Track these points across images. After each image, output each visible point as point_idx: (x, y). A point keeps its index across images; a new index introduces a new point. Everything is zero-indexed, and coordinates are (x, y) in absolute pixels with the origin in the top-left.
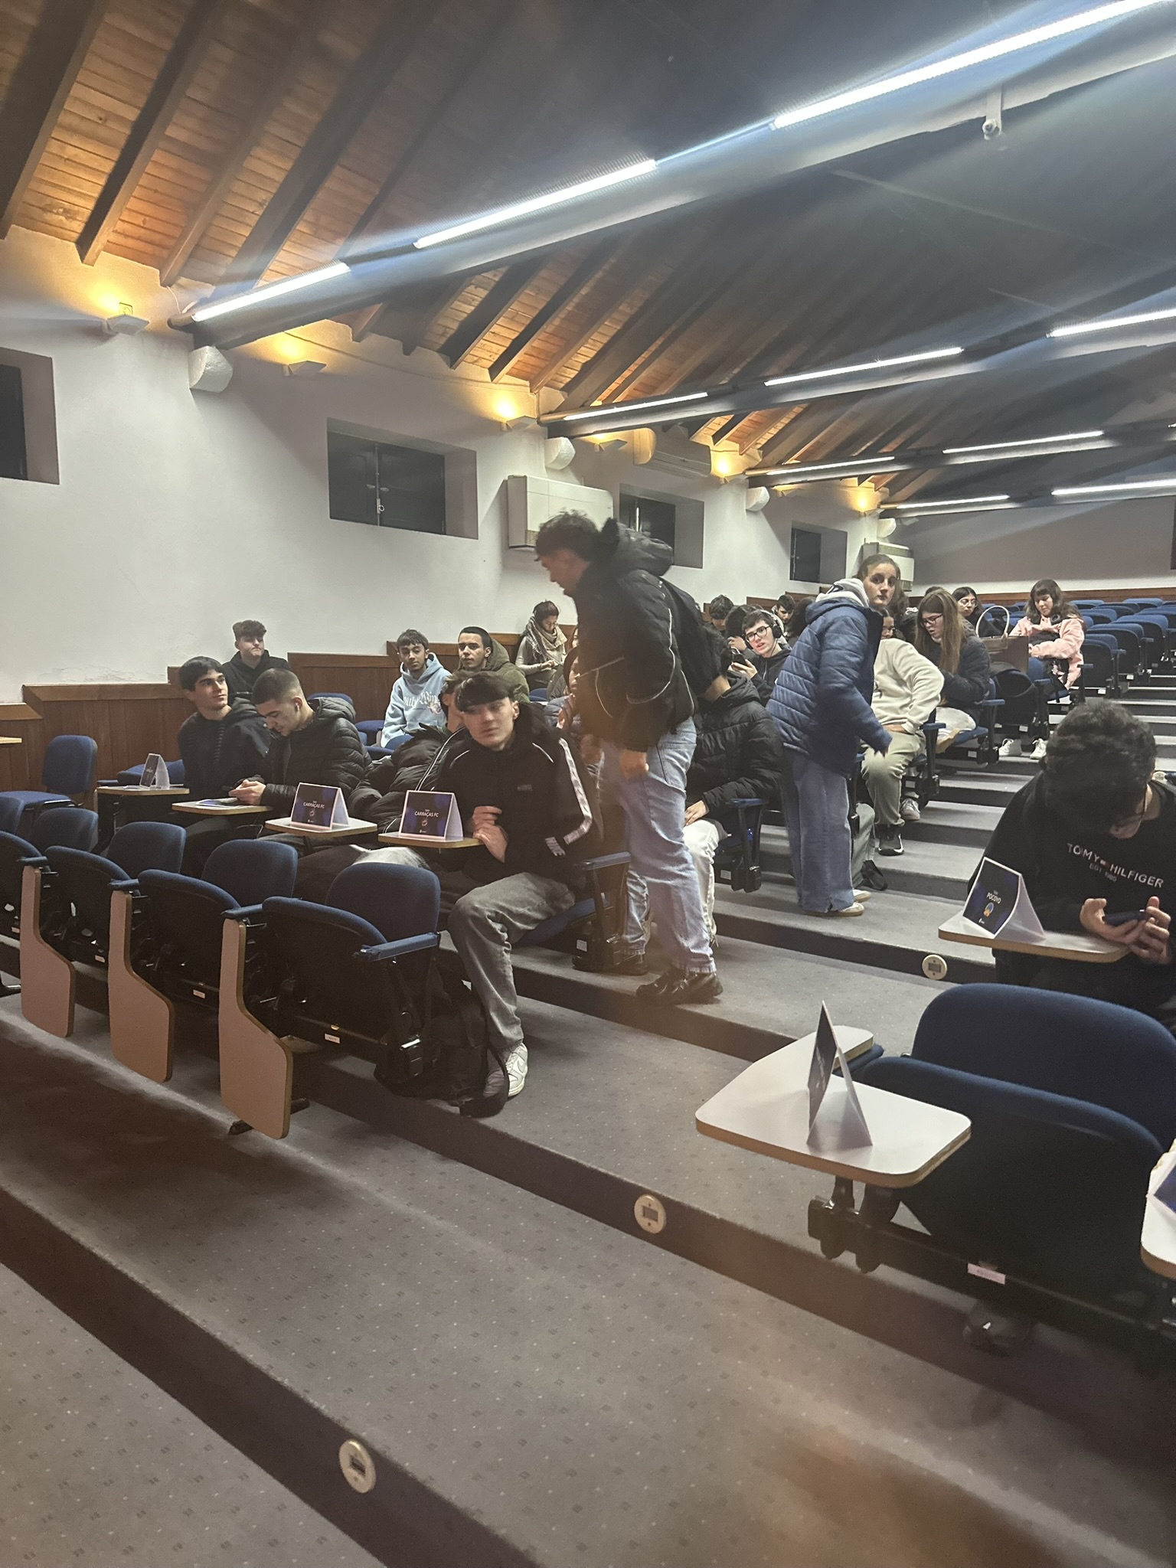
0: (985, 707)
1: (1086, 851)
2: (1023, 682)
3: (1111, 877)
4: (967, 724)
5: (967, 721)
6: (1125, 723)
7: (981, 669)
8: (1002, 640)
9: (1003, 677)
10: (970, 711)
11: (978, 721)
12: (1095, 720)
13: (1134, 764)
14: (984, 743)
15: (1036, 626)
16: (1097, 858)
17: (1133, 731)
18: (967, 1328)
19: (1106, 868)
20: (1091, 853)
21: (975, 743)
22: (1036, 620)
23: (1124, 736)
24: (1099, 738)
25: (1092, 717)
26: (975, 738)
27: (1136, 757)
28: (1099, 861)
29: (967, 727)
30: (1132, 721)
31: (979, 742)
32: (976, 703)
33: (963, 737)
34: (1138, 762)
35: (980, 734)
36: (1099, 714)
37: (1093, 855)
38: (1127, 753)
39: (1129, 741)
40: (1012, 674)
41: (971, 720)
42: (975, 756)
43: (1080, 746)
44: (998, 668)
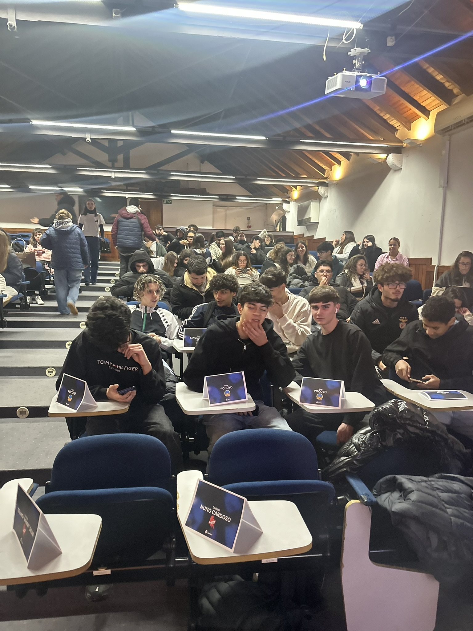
0: (21, 285)
1: (106, 361)
2: (35, 272)
3: (118, 371)
4: (14, 293)
5: (14, 291)
6: (119, 305)
7: (16, 267)
8: (23, 254)
9: (26, 270)
10: (15, 287)
11: (19, 291)
12: (107, 304)
13: (125, 321)
14: (23, 301)
15: (36, 248)
16: (111, 364)
17: (122, 308)
18: (88, 594)
19: (115, 368)
20: (109, 362)
21: (19, 301)
22: (35, 246)
23: (119, 310)
24: (110, 312)
25: (106, 303)
26: (18, 299)
27: (125, 319)
28: (112, 365)
29: (15, 294)
30: (121, 304)
31: (20, 300)
32: (17, 283)
33: (14, 298)
34: (126, 321)
35: (21, 297)
36: (108, 302)
37: (110, 363)
38: (121, 317)
39: (121, 313)
40: (30, 269)
41: (15, 291)
42: (19, 307)
43: (103, 316)
44: (25, 266)
